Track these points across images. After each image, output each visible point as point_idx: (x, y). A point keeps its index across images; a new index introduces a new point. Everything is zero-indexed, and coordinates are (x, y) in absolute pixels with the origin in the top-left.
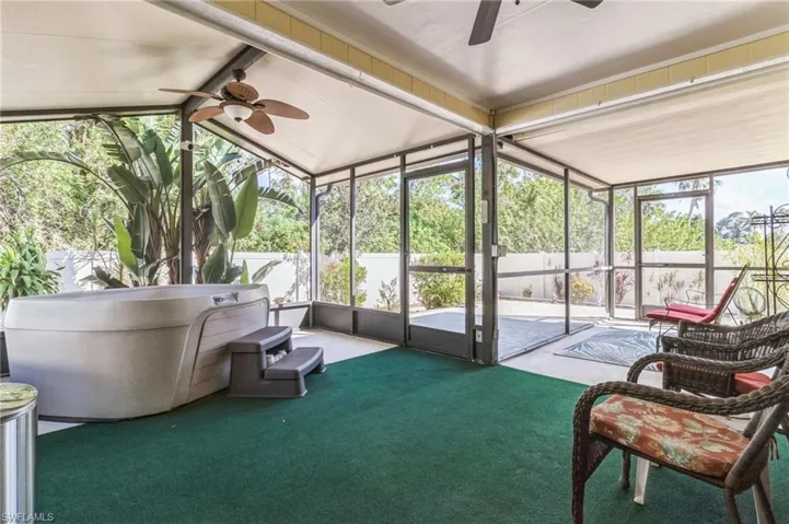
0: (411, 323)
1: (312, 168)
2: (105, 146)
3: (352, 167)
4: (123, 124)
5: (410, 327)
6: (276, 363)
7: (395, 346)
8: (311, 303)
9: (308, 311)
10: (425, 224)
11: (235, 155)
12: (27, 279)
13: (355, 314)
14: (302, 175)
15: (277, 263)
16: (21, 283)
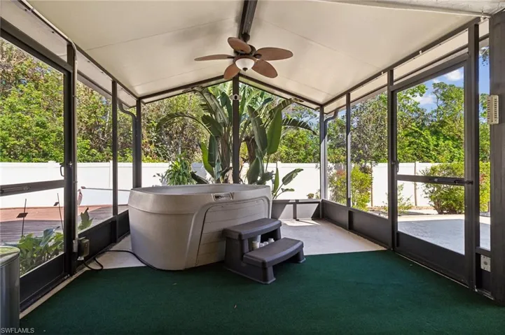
0: (399, 230)
1: (321, 100)
2: (202, 105)
3: (348, 93)
4: (208, 92)
5: (399, 233)
6: (261, 248)
7: (383, 249)
8: (320, 201)
9: (318, 207)
10: (445, 139)
11: (269, 100)
12: (181, 177)
13: (351, 214)
14: (314, 106)
15: (300, 170)
16: (178, 179)
